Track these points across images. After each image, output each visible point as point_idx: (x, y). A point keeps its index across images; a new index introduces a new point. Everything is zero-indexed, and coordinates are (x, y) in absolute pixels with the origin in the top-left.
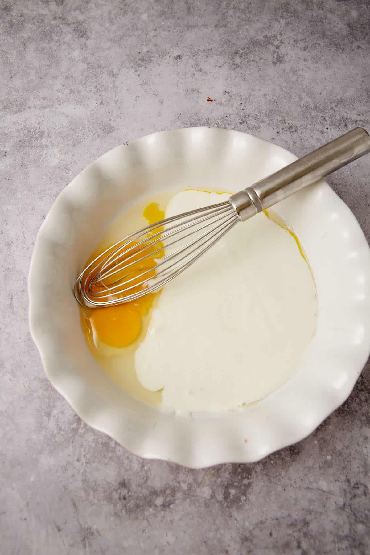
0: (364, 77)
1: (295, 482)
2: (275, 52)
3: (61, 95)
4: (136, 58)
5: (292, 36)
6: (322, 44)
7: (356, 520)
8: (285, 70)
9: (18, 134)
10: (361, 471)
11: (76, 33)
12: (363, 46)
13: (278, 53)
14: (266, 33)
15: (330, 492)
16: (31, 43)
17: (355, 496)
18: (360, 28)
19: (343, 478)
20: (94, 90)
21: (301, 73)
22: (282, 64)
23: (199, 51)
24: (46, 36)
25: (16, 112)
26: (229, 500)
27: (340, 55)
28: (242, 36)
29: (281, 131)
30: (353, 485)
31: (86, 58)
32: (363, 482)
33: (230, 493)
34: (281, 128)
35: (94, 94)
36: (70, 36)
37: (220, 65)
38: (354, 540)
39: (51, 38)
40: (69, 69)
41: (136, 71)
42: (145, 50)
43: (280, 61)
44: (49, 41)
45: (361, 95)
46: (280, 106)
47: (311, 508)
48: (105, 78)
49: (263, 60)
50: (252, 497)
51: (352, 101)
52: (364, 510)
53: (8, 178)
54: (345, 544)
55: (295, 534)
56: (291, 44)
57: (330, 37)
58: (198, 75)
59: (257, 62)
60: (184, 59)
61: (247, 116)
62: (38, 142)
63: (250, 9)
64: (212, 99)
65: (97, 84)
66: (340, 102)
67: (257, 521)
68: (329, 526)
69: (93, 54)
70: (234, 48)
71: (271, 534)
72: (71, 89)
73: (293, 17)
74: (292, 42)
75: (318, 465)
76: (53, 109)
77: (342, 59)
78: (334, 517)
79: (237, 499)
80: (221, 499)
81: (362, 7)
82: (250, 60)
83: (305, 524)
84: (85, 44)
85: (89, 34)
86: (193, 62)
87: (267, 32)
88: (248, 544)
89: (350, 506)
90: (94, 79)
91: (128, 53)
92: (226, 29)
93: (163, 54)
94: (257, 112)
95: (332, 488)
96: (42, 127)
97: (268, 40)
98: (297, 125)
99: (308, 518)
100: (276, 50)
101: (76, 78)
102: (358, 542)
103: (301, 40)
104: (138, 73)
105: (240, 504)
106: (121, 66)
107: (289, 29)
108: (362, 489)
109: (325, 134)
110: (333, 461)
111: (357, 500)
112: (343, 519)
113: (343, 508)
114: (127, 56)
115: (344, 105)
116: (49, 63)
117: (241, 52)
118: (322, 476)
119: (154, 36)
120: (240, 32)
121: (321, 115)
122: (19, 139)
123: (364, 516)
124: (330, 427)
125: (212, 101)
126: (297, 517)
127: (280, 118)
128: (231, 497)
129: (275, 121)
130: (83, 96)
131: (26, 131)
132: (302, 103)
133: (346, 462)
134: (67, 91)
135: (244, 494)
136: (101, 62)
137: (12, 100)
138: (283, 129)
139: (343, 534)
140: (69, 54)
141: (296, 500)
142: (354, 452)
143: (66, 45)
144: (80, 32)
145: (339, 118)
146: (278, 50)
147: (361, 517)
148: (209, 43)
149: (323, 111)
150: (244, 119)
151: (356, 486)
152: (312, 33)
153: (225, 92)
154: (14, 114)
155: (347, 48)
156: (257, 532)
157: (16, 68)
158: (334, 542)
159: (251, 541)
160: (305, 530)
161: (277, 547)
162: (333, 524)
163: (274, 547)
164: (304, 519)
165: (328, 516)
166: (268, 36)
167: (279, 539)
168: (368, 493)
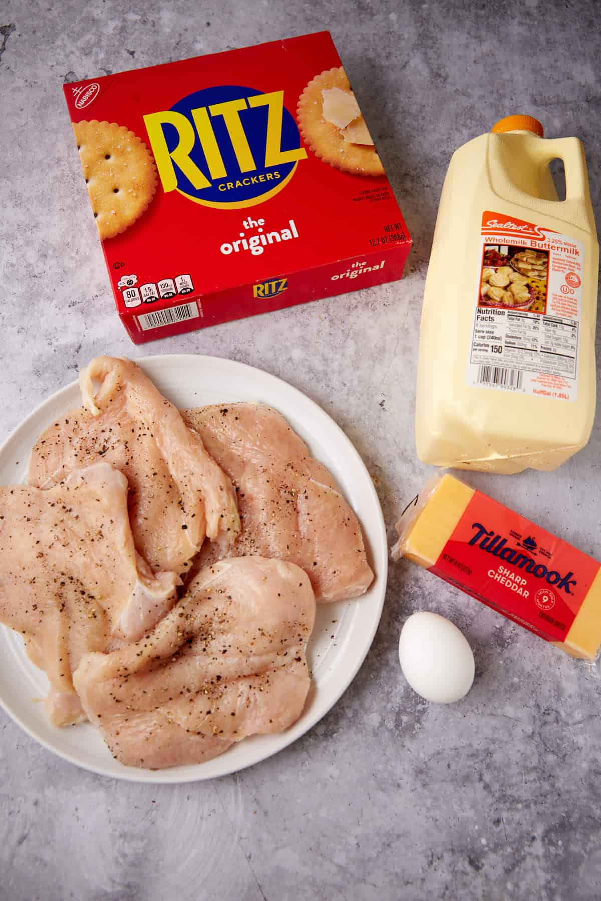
1: (477, 708)
7: (545, 750)
10: (553, 695)
15: (517, 720)
17: (545, 723)
19: (532, 703)
26: (400, 728)
30: (543, 711)
32: (554, 708)
33: (401, 721)
38: (543, 772)
47: (496, 736)
50: (427, 725)
52: (556, 738)
53: (122, 339)
54: (533, 776)
55: (477, 766)
63: (423, 114)
67: (433, 752)
68: (515, 757)
71: (449, 766)
73: (479, 127)
75: (503, 688)
78: (521, 747)
79: (410, 727)
80: (391, 728)
81: (567, 115)
82: (423, 185)
83: (487, 755)
87: (445, 147)
88: (423, 776)
89: (540, 734)
95: (519, 715)
99: (492, 747)
102: (548, 774)
105: (414, 732)
108: (553, 715)
110: (521, 684)
111: (548, 727)
112: (531, 748)
113: (531, 736)
118: (508, 700)
123: (555, 745)
124: (518, 645)
126: (478, 747)
128: (403, 724)
133: (536, 685)
135: (418, 721)
139: (530, 765)
141: (478, 728)
142: (545, 673)
147: (552, 747)
150: (416, 264)
151: (547, 712)
156: (431, 764)
158: (520, 773)
159: (427, 774)
160: (488, 761)
161: (456, 780)
162: (520, 754)
163: (452, 781)
164: (487, 749)
165: (514, 746)
166: (447, 152)
167: (458, 771)
168: (560, 720)
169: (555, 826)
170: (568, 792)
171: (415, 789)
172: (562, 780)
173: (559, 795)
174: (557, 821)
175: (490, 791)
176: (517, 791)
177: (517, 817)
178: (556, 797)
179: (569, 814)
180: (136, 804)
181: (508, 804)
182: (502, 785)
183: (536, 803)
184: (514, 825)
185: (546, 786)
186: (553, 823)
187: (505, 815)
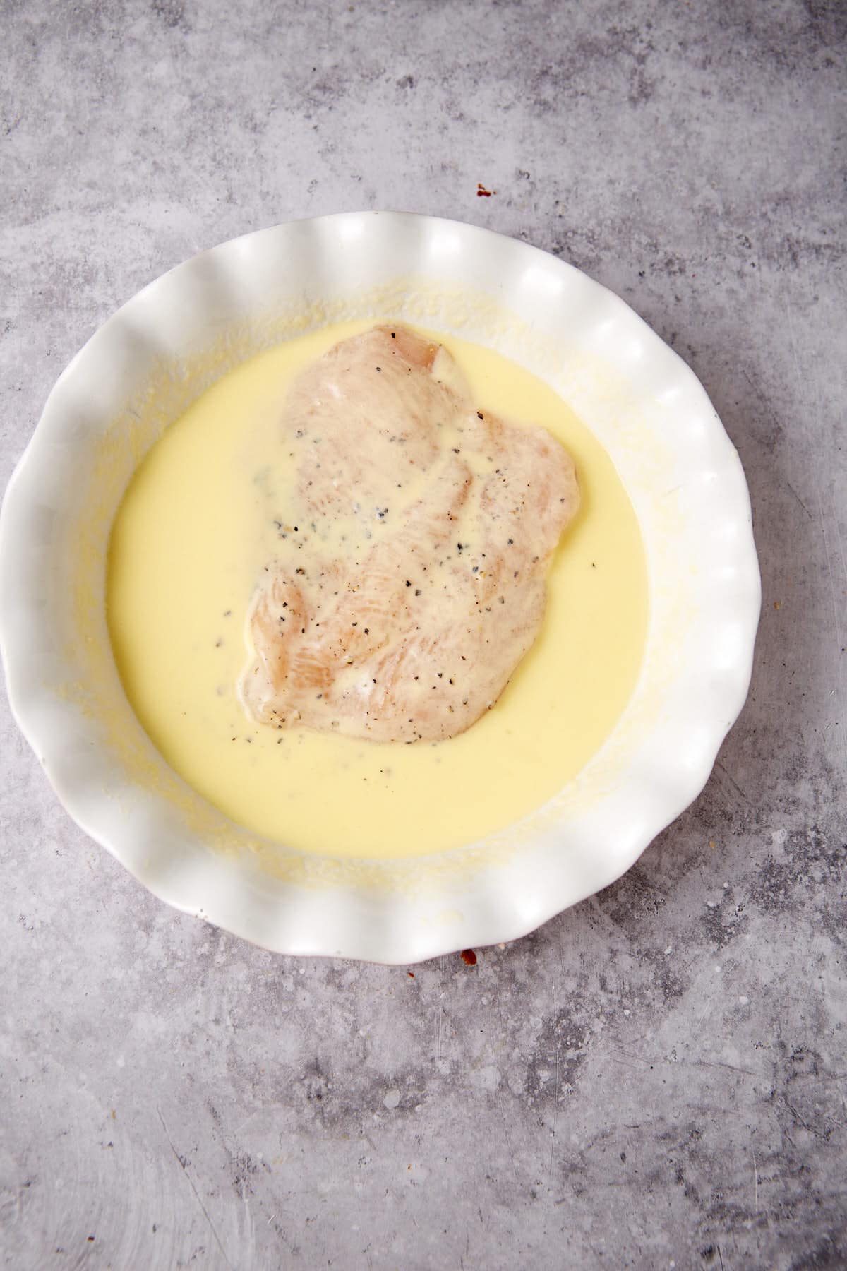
0: (839, 138)
1: (674, 1052)
2: (634, 71)
3: (132, 178)
4: (307, 83)
5: (676, 32)
6: (744, 53)
7: (795, 1122)
8: (657, 119)
9: (35, 276)
10: (809, 1026)
11: (158, 14)
12: (837, 59)
13: (641, 74)
14: (614, 21)
15: (744, 1070)
16: (49, 39)
17: (795, 1075)
18: (833, 11)
19: (771, 1040)
20: (209, 165)
21: (695, 126)
22: (650, 104)
23: (457, 66)
24: (85, 22)
25: (26, 221)
26: (536, 1092)
27: (785, 80)
28: (557, 29)
29: (648, 270)
30: (791, 1053)
31: (188, 82)
32: (811, 1048)
33: (538, 1079)
34: (647, 264)
35: (211, 174)
36: (143, 22)
37: (506, 104)
38: (791, 1161)
39: (97, 26)
40: (146, 111)
41: (309, 117)
42: (327, 62)
43: (647, 96)
44: (93, 34)
45: (831, 184)
46: (645, 208)
47: (706, 1101)
48: (235, 136)
49: (606, 92)
50: (584, 1085)
51: (811, 198)
52: (813, 1102)
53: (18, 385)
54: (772, 1170)
55: (673, 1155)
56: (671, 51)
57: (762, 34)
58: (455, 129)
59: (592, 98)
60: (422, 85)
61: (570, 234)
62: (84, 296)
64: (488, 190)
65: (218, 148)
66: (784, 199)
67: (595, 1132)
68: (741, 1137)
69: (202, 71)
70: (539, 60)
71: (623, 1157)
72: (154, 163)
74: (674, 46)
75: (721, 1014)
76: (115, 212)
77: (791, 93)
78: (751, 1118)
79: (553, 1091)
80: (520, 1091)
82: (577, 93)
83: (692, 1136)
84: (182, 45)
85: (189, 16)
86: (444, 96)
87: (616, 20)
88: (576, 1177)
89: (784, 1095)
90: (210, 138)
91: (289, 70)
92: (518, 10)
93: (372, 75)
94: (593, 222)
95: (748, 1062)
96: (91, 258)
97: (620, 41)
98: (685, 256)
99: (700, 1122)
100: (636, 66)
101: (165, 133)
102: (800, 1166)
103: (696, 42)
104: (314, 122)
105: (561, 1099)
106: (273, 102)
107: (669, 11)
108: (809, 1060)
109: (748, 280)
110: (753, 1007)
111: (799, 1082)
112: (769, 1122)
113: (770, 1099)
114: (286, 76)
115: (791, 209)
116: (96, 95)
117: (555, 70)
118: (730, 1037)
119: (348, 26)
120: (554, 19)
121: (740, 232)
122: (38, 288)
123: (811, 1114)
124: (748, 937)
125: (488, 194)
126: (676, 1122)
127: (645, 240)
128: (542, 1086)
129: (634, 245)
130: (185, 182)
131: (53, 269)
132: (697, 202)
133: (778, 1009)
134: (145, 168)
135: (569, 1079)
136: (225, 93)
137: (13, 188)
138: (652, 265)
139: (770, 1152)
140: (144, 69)
141: (675, 1087)
142: (795, 987)
143: (135, 47)
144: (170, 13)
145: (779, 240)
146: (642, 66)
147: (807, 1116)
148: (480, 46)
149: (744, 221)
150: (563, 241)
151: (798, 1055)
152: (722, 24)
153: (521, 174)
154: (21, 225)
155: (801, 64)
156: (594, 1154)
157: (17, 106)
158: (750, 1166)
159: (583, 1170)
160: (693, 1146)
161: (636, 1181)
162: (749, 1132)
163: (630, 1182)
164: (692, 1125)
165: (739, 1117)
166: (618, 30)
167: (639, 1165)
168: (822, 1068)
169: (811, 1258)
170: (834, 1195)
171: (564, 1200)
172: (823, 1176)
173: (818, 1202)
174: (814, 1249)
175: (697, 1199)
176: (745, 1196)
177: (744, 1243)
178: (813, 1206)
179: (835, 1235)
180: (57, 1245)
181: (728, 1221)
182: (719, 1188)
183: (777, 1217)
184: (738, 1258)
185: (796, 1187)
186: (808, 1252)
187: (722, 1240)
